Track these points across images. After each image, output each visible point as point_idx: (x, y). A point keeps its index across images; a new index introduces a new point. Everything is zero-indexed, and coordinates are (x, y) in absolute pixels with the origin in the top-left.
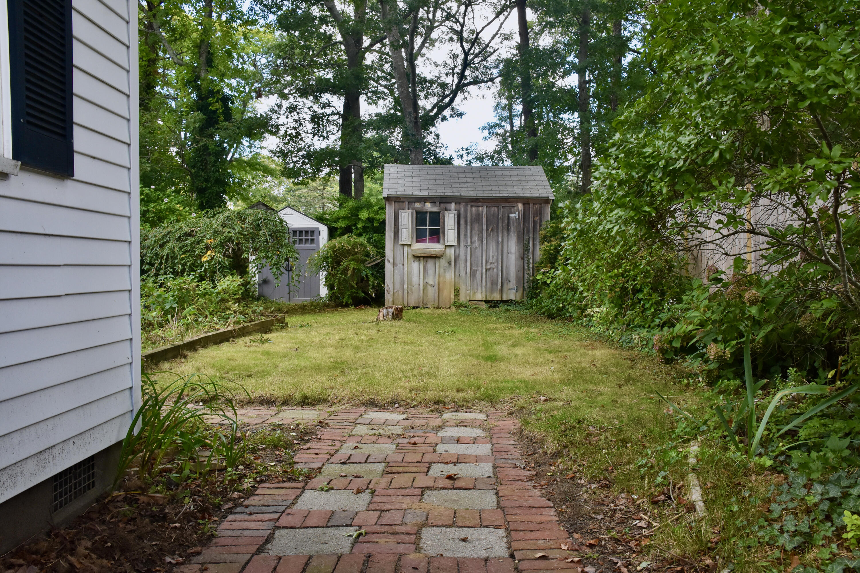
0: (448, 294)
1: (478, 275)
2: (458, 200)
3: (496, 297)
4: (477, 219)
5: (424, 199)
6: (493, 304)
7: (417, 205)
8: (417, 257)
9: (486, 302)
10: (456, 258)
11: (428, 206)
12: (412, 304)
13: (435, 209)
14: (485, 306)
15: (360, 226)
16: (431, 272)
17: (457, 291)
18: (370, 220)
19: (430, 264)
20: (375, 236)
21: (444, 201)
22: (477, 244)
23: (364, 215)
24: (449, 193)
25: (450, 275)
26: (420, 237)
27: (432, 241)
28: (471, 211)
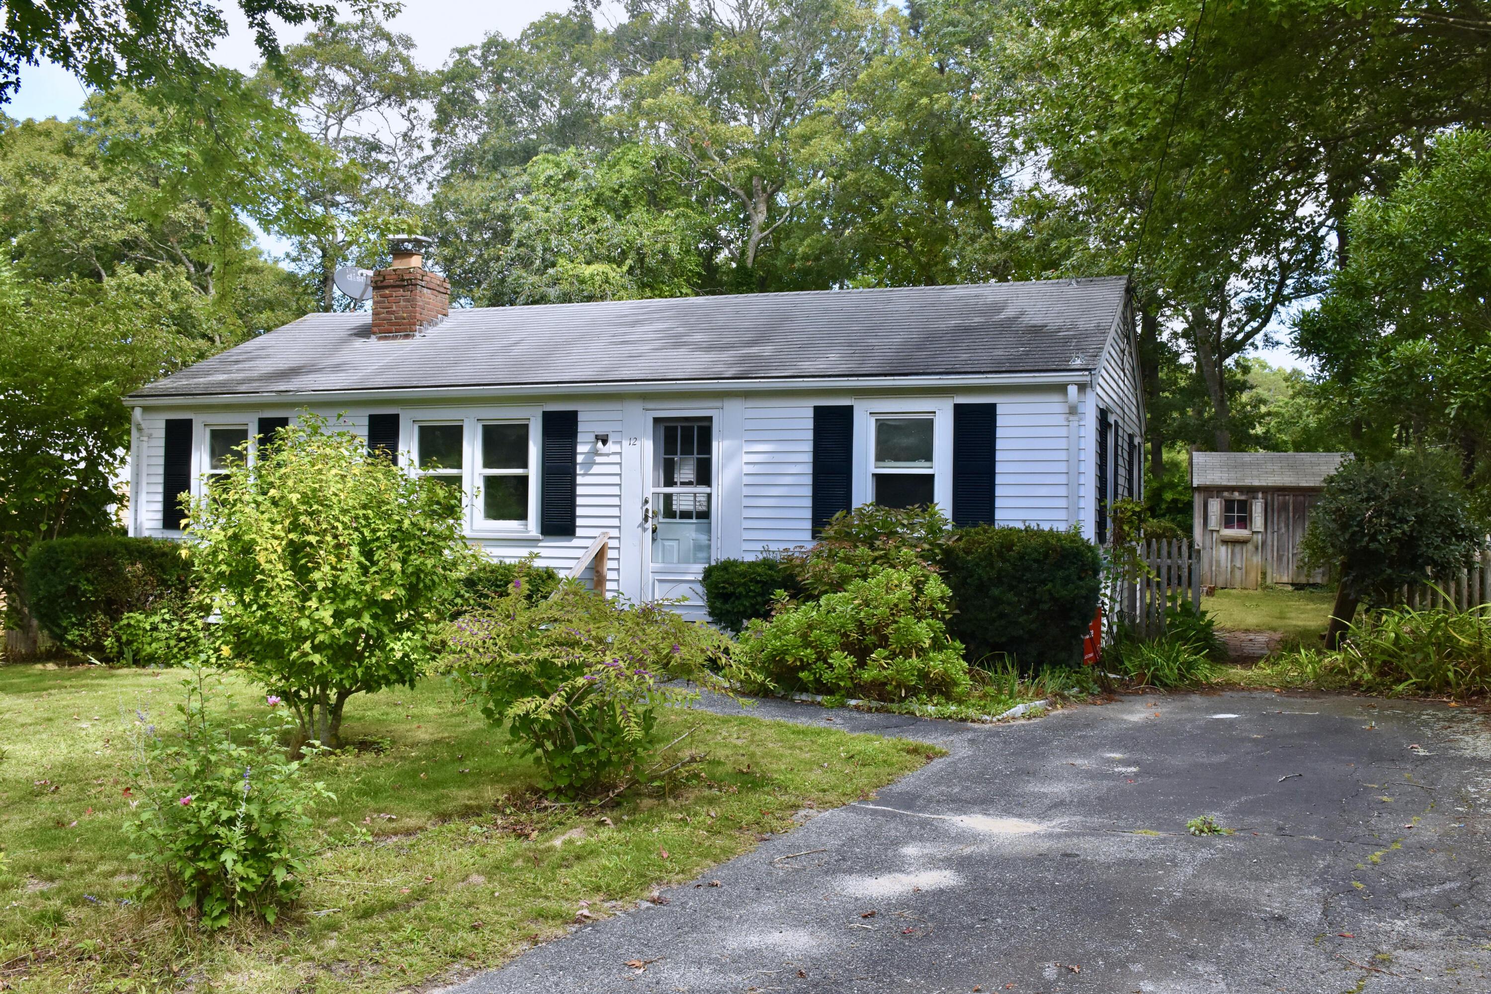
0: (1254, 576)
1: (1285, 559)
2: (1265, 490)
3: (1303, 580)
4: (1284, 507)
5: (1232, 489)
6: (1298, 587)
7: (1226, 494)
8: (1225, 542)
9: (1292, 584)
10: (1264, 543)
11: (1236, 495)
12: (1220, 585)
13: (1243, 498)
14: (1290, 588)
15: (1164, 506)
16: (1238, 556)
17: (1264, 574)
18: (1175, 501)
19: (1238, 548)
20: (1179, 517)
21: (1252, 491)
22: (1283, 530)
23: (1168, 496)
24: (1256, 483)
25: (1257, 559)
26: (1228, 523)
27: (1239, 527)
28: (1278, 499)
